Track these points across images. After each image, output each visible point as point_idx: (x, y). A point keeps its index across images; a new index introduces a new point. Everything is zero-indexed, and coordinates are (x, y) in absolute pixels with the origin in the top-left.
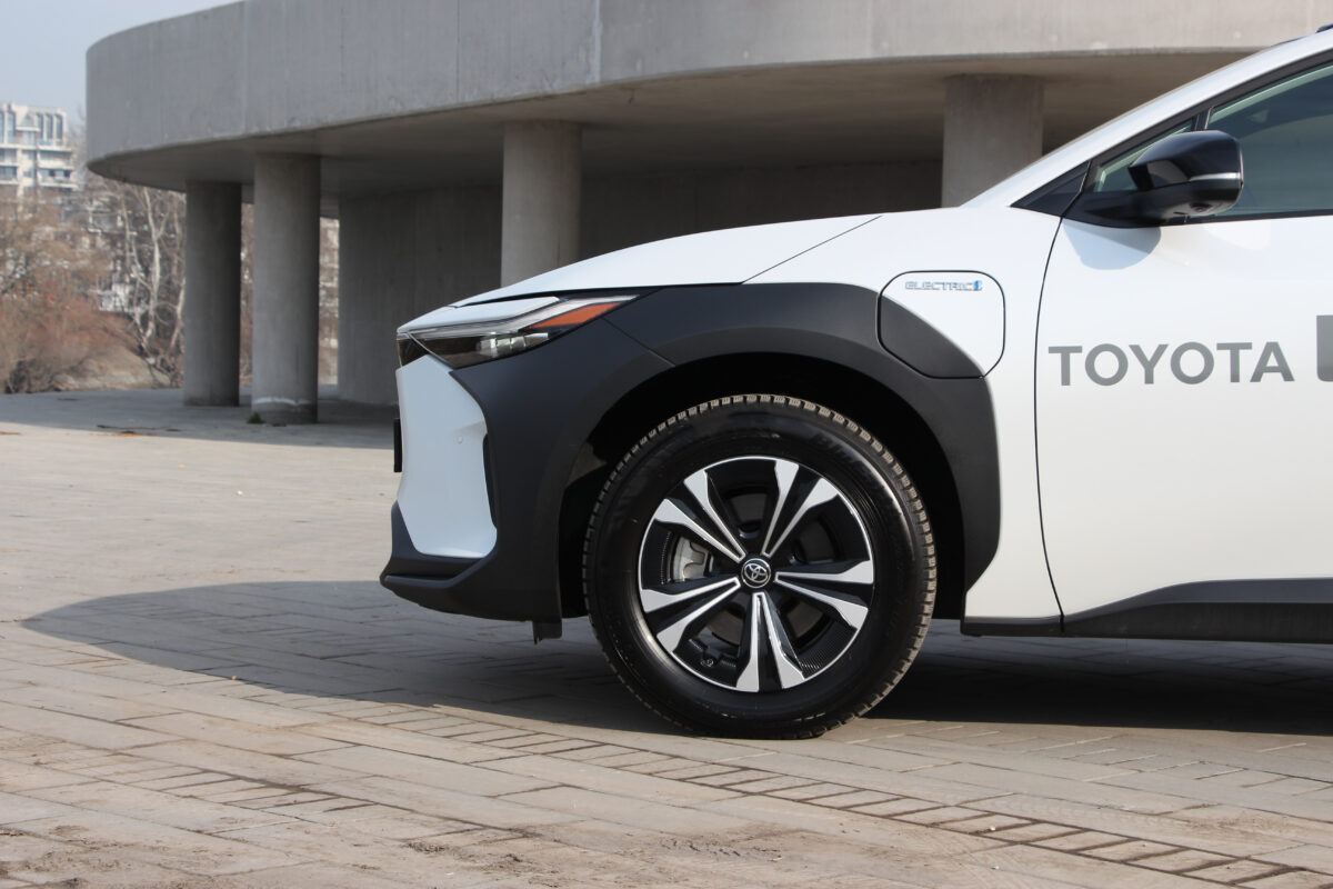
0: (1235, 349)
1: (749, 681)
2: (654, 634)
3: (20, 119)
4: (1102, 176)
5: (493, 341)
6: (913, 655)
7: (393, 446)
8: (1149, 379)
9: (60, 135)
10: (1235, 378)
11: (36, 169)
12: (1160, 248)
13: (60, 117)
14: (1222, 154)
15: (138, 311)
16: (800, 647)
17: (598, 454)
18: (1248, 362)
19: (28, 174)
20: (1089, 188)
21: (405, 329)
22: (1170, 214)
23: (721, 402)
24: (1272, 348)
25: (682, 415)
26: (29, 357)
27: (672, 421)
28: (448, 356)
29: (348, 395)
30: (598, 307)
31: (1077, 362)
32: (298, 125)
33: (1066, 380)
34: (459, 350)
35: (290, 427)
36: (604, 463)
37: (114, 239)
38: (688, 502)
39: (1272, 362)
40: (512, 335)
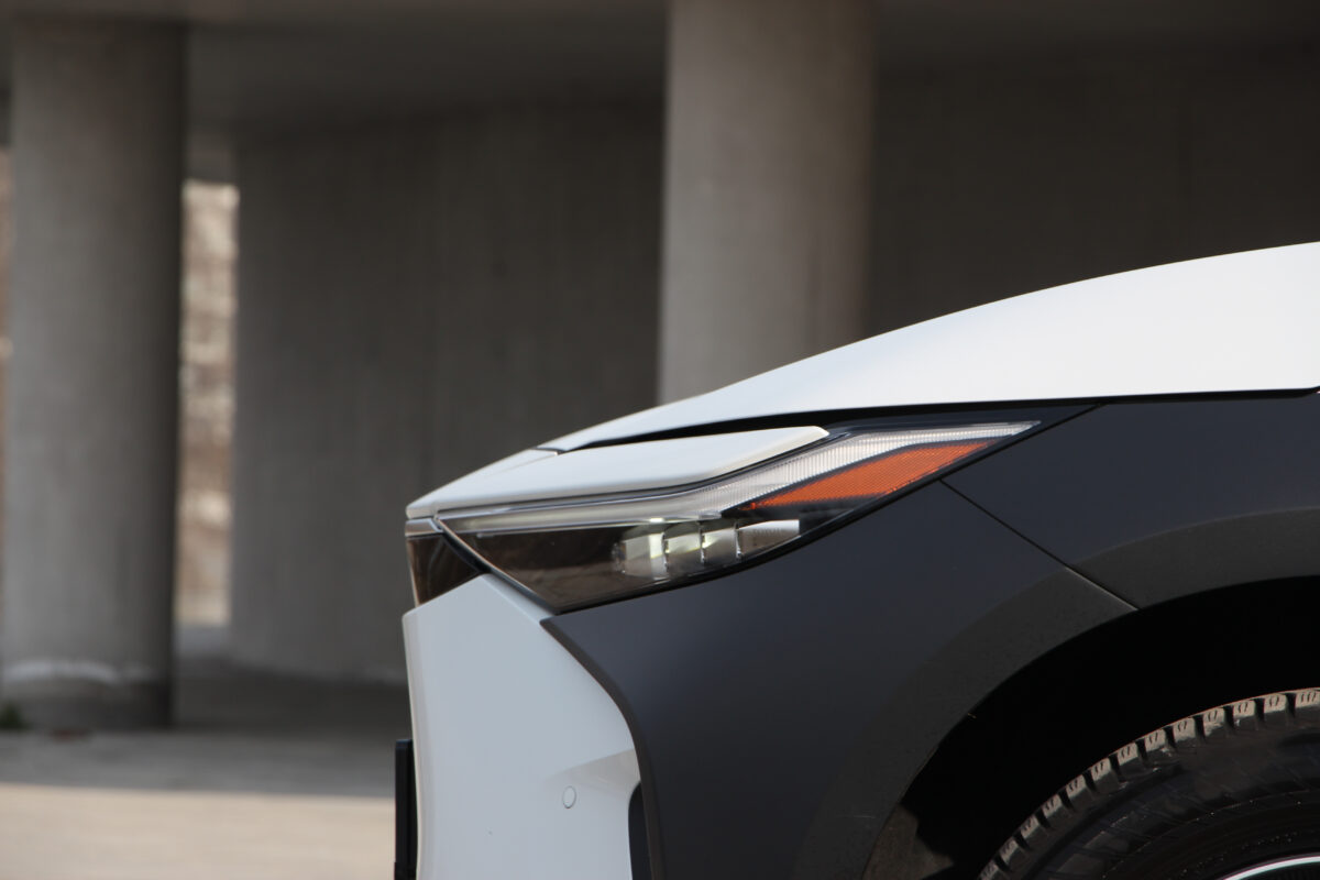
5: (655, 540)
7: (392, 790)
17: (930, 836)
21: (428, 508)
23: (1260, 705)
25: (1155, 740)
27: (1127, 755)
28: (538, 574)
29: (257, 652)
30: (927, 453)
35: (101, 742)
36: (947, 863)
40: (706, 525)
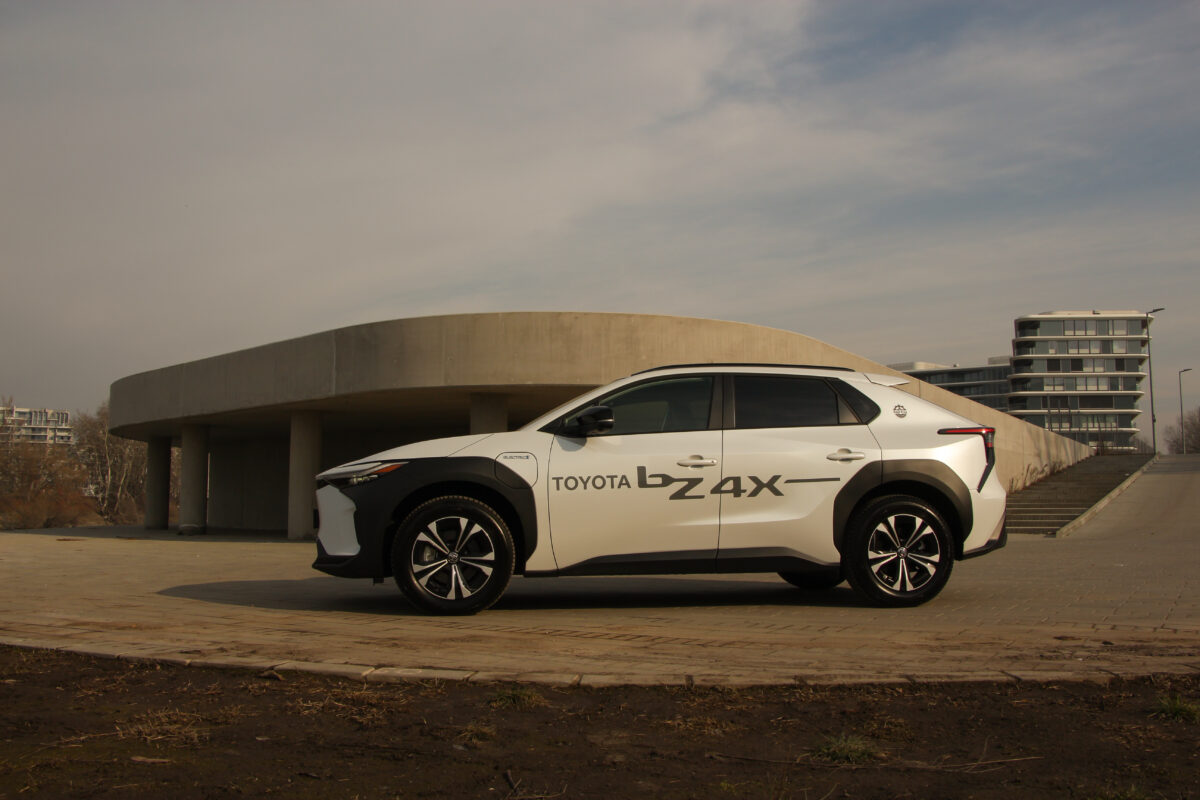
0: (612, 477)
1: (452, 596)
2: (417, 581)
3: (49, 416)
4: (567, 421)
5: (355, 479)
6: (503, 593)
8: (585, 488)
9: (66, 421)
10: (612, 486)
11: (55, 436)
12: (587, 445)
13: (67, 414)
14: (608, 413)
15: (100, 496)
16: (469, 583)
17: (396, 518)
18: (617, 481)
19: (51, 438)
20: (563, 424)
21: (321, 476)
22: (590, 433)
23: (440, 498)
24: (624, 477)
26: (52, 517)
27: (423, 505)
28: (338, 485)
31: (562, 482)
32: (205, 412)
33: (558, 488)
34: (342, 483)
36: (398, 521)
37: (90, 465)
38: (429, 533)
39: (624, 482)
40: (363, 477)
